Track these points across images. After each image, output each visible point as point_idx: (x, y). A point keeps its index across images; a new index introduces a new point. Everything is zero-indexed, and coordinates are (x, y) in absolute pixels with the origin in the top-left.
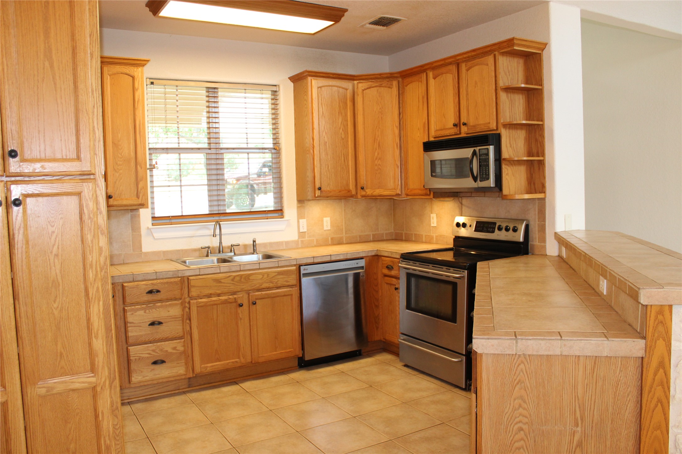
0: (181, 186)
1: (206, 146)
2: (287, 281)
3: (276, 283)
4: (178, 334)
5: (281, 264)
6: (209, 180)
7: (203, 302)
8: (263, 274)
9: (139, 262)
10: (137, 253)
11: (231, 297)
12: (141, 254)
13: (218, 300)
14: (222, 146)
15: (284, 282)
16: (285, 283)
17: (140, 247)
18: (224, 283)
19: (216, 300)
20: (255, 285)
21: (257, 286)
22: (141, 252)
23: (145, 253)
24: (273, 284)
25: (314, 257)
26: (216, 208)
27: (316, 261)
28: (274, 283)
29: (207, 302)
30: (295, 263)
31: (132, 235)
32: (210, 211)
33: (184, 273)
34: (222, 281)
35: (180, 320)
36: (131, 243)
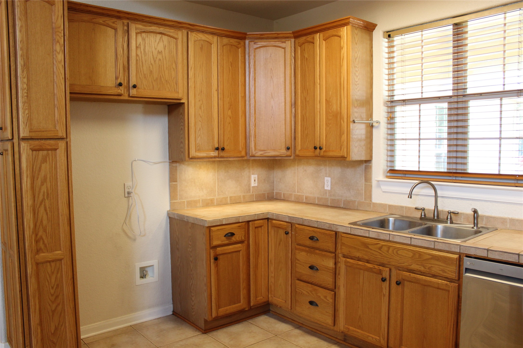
0: (420, 139)
1: (450, 93)
2: (444, 271)
3: (428, 268)
4: (329, 285)
5: (438, 247)
6: (449, 133)
7: (350, 263)
8: (414, 252)
9: (368, 211)
10: (367, 202)
11: (376, 267)
12: (371, 203)
13: (364, 266)
14: (469, 92)
15: (440, 270)
16: (441, 272)
17: (370, 197)
18: (371, 249)
19: (362, 265)
20: (404, 263)
21: (406, 264)
22: (370, 202)
23: (374, 204)
24: (425, 268)
25: (488, 250)
26: (454, 166)
27: (491, 256)
28: (427, 267)
29: (354, 263)
30: (458, 251)
31: (365, 184)
32: (448, 169)
33: (337, 228)
34: (370, 247)
35: (331, 272)
36: (364, 192)
